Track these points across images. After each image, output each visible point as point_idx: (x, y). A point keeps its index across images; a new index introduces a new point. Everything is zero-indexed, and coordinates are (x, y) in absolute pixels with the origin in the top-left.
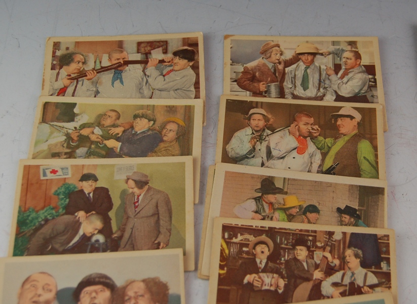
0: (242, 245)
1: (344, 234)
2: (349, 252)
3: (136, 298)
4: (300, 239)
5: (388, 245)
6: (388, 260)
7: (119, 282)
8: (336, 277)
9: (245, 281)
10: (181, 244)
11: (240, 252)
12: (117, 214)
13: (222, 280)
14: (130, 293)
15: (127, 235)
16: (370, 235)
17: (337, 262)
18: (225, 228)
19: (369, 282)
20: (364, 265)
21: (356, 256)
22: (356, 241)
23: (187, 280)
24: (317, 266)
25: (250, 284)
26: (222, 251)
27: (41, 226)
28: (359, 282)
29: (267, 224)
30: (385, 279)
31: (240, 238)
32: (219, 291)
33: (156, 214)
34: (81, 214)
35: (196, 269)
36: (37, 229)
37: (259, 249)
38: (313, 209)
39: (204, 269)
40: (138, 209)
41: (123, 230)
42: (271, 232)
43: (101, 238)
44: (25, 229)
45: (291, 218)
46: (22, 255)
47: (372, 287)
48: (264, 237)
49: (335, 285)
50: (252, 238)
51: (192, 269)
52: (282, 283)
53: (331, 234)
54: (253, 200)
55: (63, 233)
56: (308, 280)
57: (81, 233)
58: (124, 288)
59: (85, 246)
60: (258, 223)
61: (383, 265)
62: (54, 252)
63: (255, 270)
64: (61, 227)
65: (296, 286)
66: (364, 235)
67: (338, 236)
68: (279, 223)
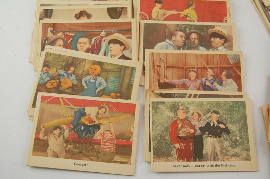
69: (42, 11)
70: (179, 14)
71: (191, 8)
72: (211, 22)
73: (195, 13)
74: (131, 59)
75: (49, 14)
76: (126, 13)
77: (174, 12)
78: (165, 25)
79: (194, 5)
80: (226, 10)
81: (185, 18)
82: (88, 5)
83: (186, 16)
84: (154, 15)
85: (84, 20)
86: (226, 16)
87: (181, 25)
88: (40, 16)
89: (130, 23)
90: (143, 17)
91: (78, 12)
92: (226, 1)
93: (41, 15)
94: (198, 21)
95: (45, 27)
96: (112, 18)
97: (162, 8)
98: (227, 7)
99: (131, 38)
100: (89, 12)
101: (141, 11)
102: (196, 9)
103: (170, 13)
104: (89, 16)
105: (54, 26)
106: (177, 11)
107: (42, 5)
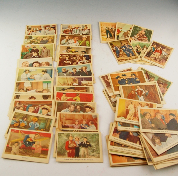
0: (63, 57)
1: (83, 55)
2: (84, 58)
3: (44, 65)
4: (74, 56)
5: (91, 57)
6: (91, 59)
7: (40, 62)
8: (81, 61)
9: (64, 62)
10: (52, 56)
11: (63, 58)
12: (40, 52)
13: (59, 62)
14: (42, 64)
15: (42, 56)
16: (88, 55)
17: (81, 59)
18: (60, 54)
19: (87, 62)
20: (86, 59)
21: (85, 58)
22: (85, 56)
23: (53, 62)
24: (77, 60)
25: (65, 63)
26: (60, 58)
27: (26, 55)
28: (85, 62)
29: (68, 54)
30: (90, 62)
31: (63, 56)
32: (59, 64)
33: (47, 52)
34: (33, 53)
35: (55, 61)
36: (25, 55)
37: (66, 57)
38: (77, 51)
39: (56, 60)
40: (44, 52)
41: (41, 55)
42: (69, 55)
43: (37, 56)
44: (23, 55)
45: (73, 53)
46: (22, 59)
47: (88, 63)
48: (67, 56)
49: (81, 62)
50: (65, 56)
51: (54, 61)
52: (71, 62)
53: (80, 55)
54: (66, 50)
55: (30, 56)
56: (76, 62)
57: (33, 55)
58: (41, 63)
59: (34, 57)
60: (66, 53)
61: (90, 60)
62: (28, 58)
63: (66, 60)
64: (30, 55)
65: (73, 63)
66: (86, 55)
67: (81, 55)
68: (71, 53)
69: (15, 96)
70: (73, 99)
71: (78, 96)
72: (86, 101)
73: (79, 98)
74: (51, 116)
75: (18, 97)
76: (50, 97)
77: (71, 98)
78: (66, 103)
79: (79, 95)
80: (92, 97)
81: (75, 100)
82: (35, 94)
83: (76, 99)
84: (62, 98)
85: (32, 100)
86: (92, 99)
87: (73, 103)
89: (51, 101)
90: (57, 99)
91: (30, 97)
92: (93, 94)
93: (15, 97)
94: (81, 101)
95: (16, 102)
96: (44, 99)
97: (66, 96)
98: (93, 96)
99: (51, 107)
100: (35, 97)
101: (57, 97)
103: (69, 98)
104: (35, 98)
105: (20, 102)
106: (72, 97)
107: (15, 94)
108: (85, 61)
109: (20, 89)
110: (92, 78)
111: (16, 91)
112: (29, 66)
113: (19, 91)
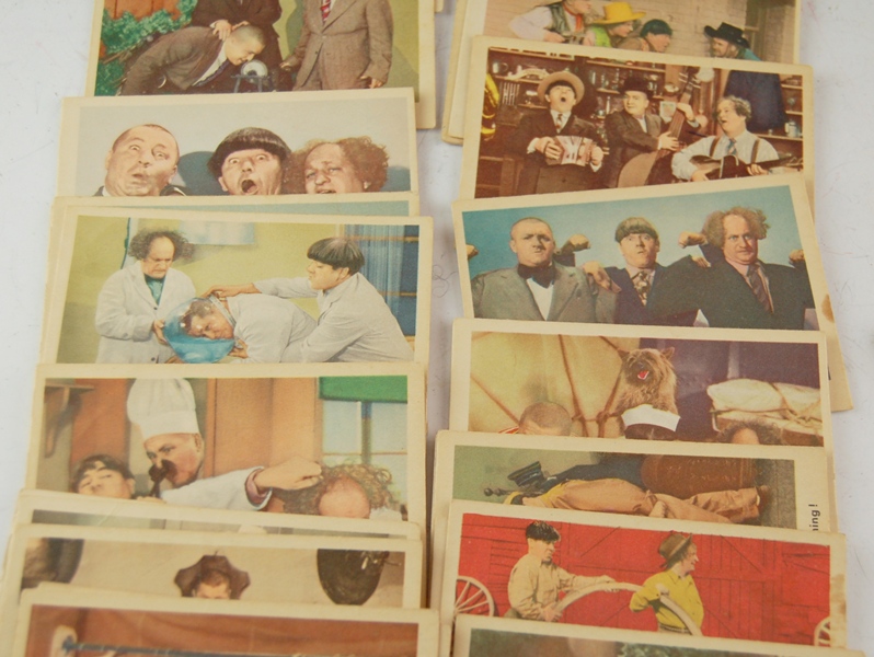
0: (525, 86)
1: (718, 71)
2: (726, 105)
3: (326, 172)
4: (635, 79)
5: (798, 94)
6: (798, 120)
7: (294, 145)
8: (701, 147)
9: (531, 149)
10: (411, 80)
11: (522, 98)
12: (288, 26)
13: (486, 146)
14: (316, 163)
15: (308, 64)
17: (702, 121)
18: (494, 55)
19: (760, 158)
20: (753, 126)
21: (740, 111)
22: (739, 84)
23: (420, 144)
24: (665, 127)
25: (539, 156)
26: (487, 96)
27: (146, 45)
28: (744, 156)
29: (573, 50)
30: (793, 153)
31: (520, 74)
32: (482, 164)
33: (364, 28)
34: (221, 26)
35: (439, 126)
36: (138, 51)
37: (556, 93)
38: (659, 27)
39: (453, 125)
40: (328, 20)
41: (301, 56)
42: (580, 65)
43: (260, 69)
44: (115, 49)
45: (617, 41)
46: (112, 92)
47: (767, 165)
48: (566, 74)
49: (698, 159)
50: (544, 75)
51: (431, 125)
52: (599, 154)
53: (692, 71)
54: (547, 9)
55: (188, 58)
56: (647, 150)
57: (222, 58)
58: (305, 155)
59: (230, 80)
60: (555, 48)
61: (790, 128)
62: (171, 89)
63: (550, 129)
64: (184, 48)
65: (624, 161)
66: (754, 75)
67: (705, 75)
68: (595, 48)
69: (35, 545)
70: (628, 595)
71: (677, 568)
72: (763, 639)
73: (694, 592)
75: (64, 561)
76: (399, 579)
77: (605, 584)
78: (562, 642)
79: (693, 556)
80: (827, 587)
81: (648, 617)
82: (235, 529)
83: (656, 605)
84: (517, 593)
85: (212, 602)
86: (826, 612)
87: (631, 648)
88: (26, 568)
89: (411, 630)
90: (470, 602)
91: (191, 560)
92: (829, 547)
93: (29, 564)
94: (708, 631)
95: (44, 620)
97: (553, 562)
98: (835, 570)
100: (237, 563)
101: (462, 571)
102: (699, 576)
103: (586, 585)
104: (237, 584)
105: (81, 619)
106: (619, 579)
107: (39, 517)
108: (744, 143)
109: (88, 463)
110: (812, 349)
111: (43, 484)
112: (176, 180)
113: (74, 488)
